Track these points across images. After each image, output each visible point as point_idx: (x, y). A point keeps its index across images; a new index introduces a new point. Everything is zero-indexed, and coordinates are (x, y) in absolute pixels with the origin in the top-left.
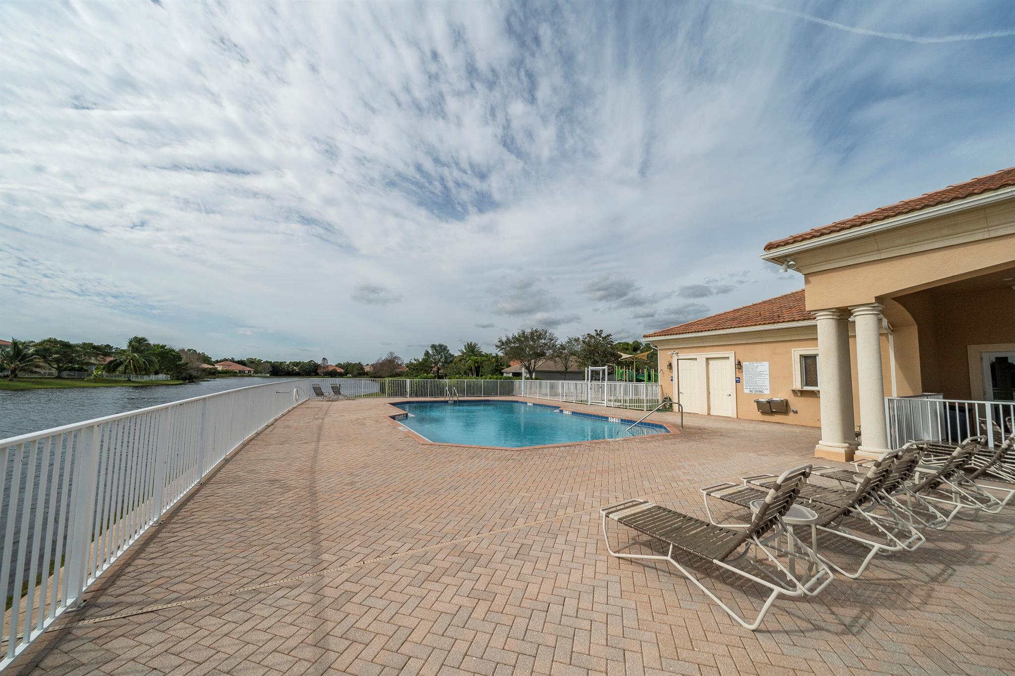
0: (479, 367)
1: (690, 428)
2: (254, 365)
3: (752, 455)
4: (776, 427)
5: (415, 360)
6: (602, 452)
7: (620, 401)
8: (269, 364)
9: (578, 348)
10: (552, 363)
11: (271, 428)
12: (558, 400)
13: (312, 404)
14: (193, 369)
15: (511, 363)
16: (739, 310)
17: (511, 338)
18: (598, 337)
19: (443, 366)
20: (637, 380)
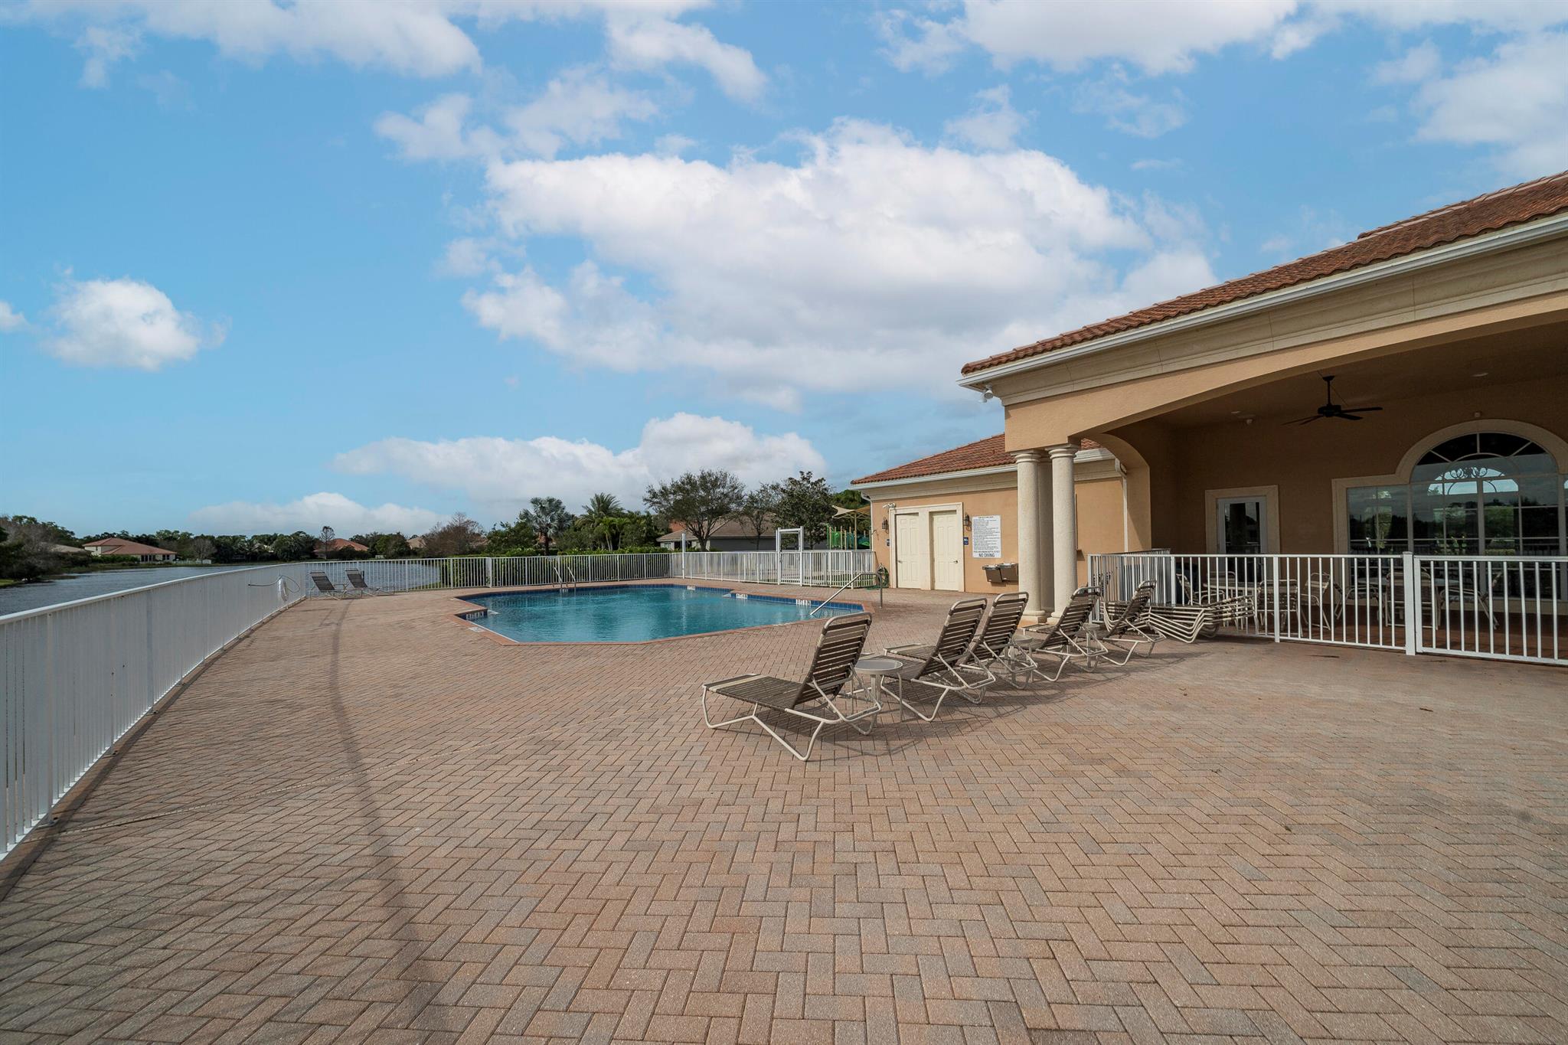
0: (618, 534)
2: (174, 544)
5: (503, 526)
7: (820, 577)
8: (208, 542)
10: (738, 524)
11: (246, 642)
12: (732, 580)
13: (313, 604)
14: (36, 555)
15: (672, 526)
17: (668, 485)
18: (805, 482)
19: (556, 535)
20: (861, 547)
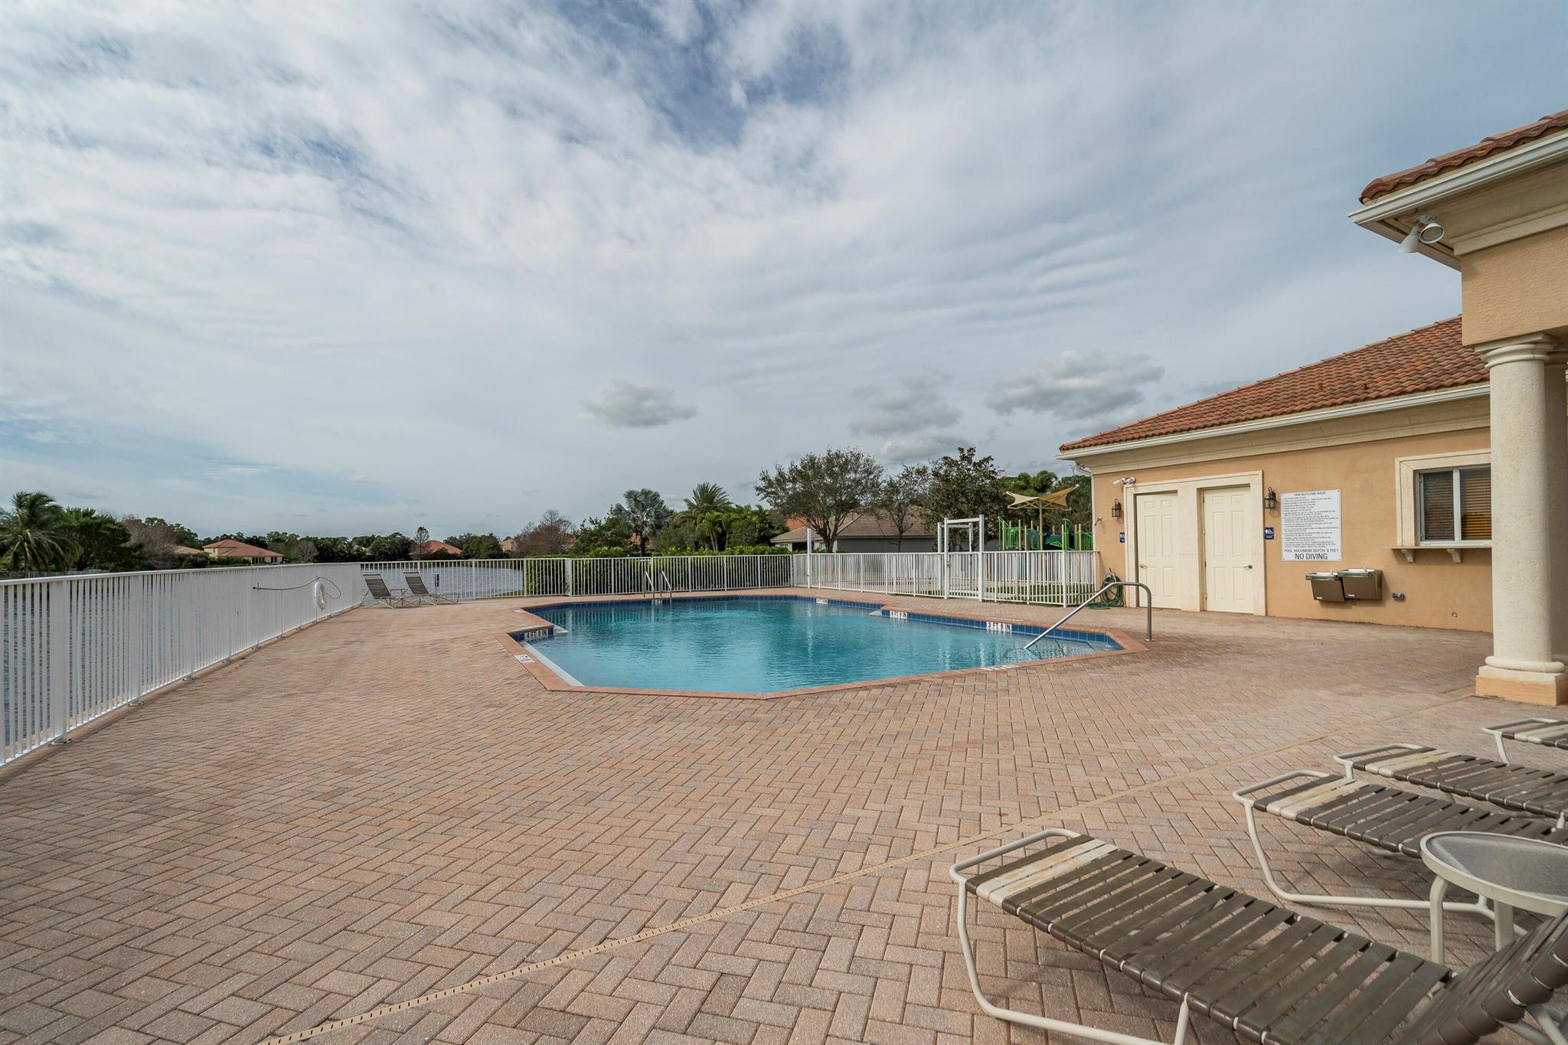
0: (724, 533)
1: (1166, 638)
2: (281, 546)
3: (1323, 694)
4: (1359, 633)
5: (592, 522)
6: (967, 698)
7: (1010, 590)
8: (311, 544)
9: (924, 487)
10: (873, 519)
12: (880, 593)
14: (157, 556)
15: (789, 523)
16: (1270, 382)
17: (786, 471)
18: (965, 463)
19: (654, 534)
20: (1046, 547)
